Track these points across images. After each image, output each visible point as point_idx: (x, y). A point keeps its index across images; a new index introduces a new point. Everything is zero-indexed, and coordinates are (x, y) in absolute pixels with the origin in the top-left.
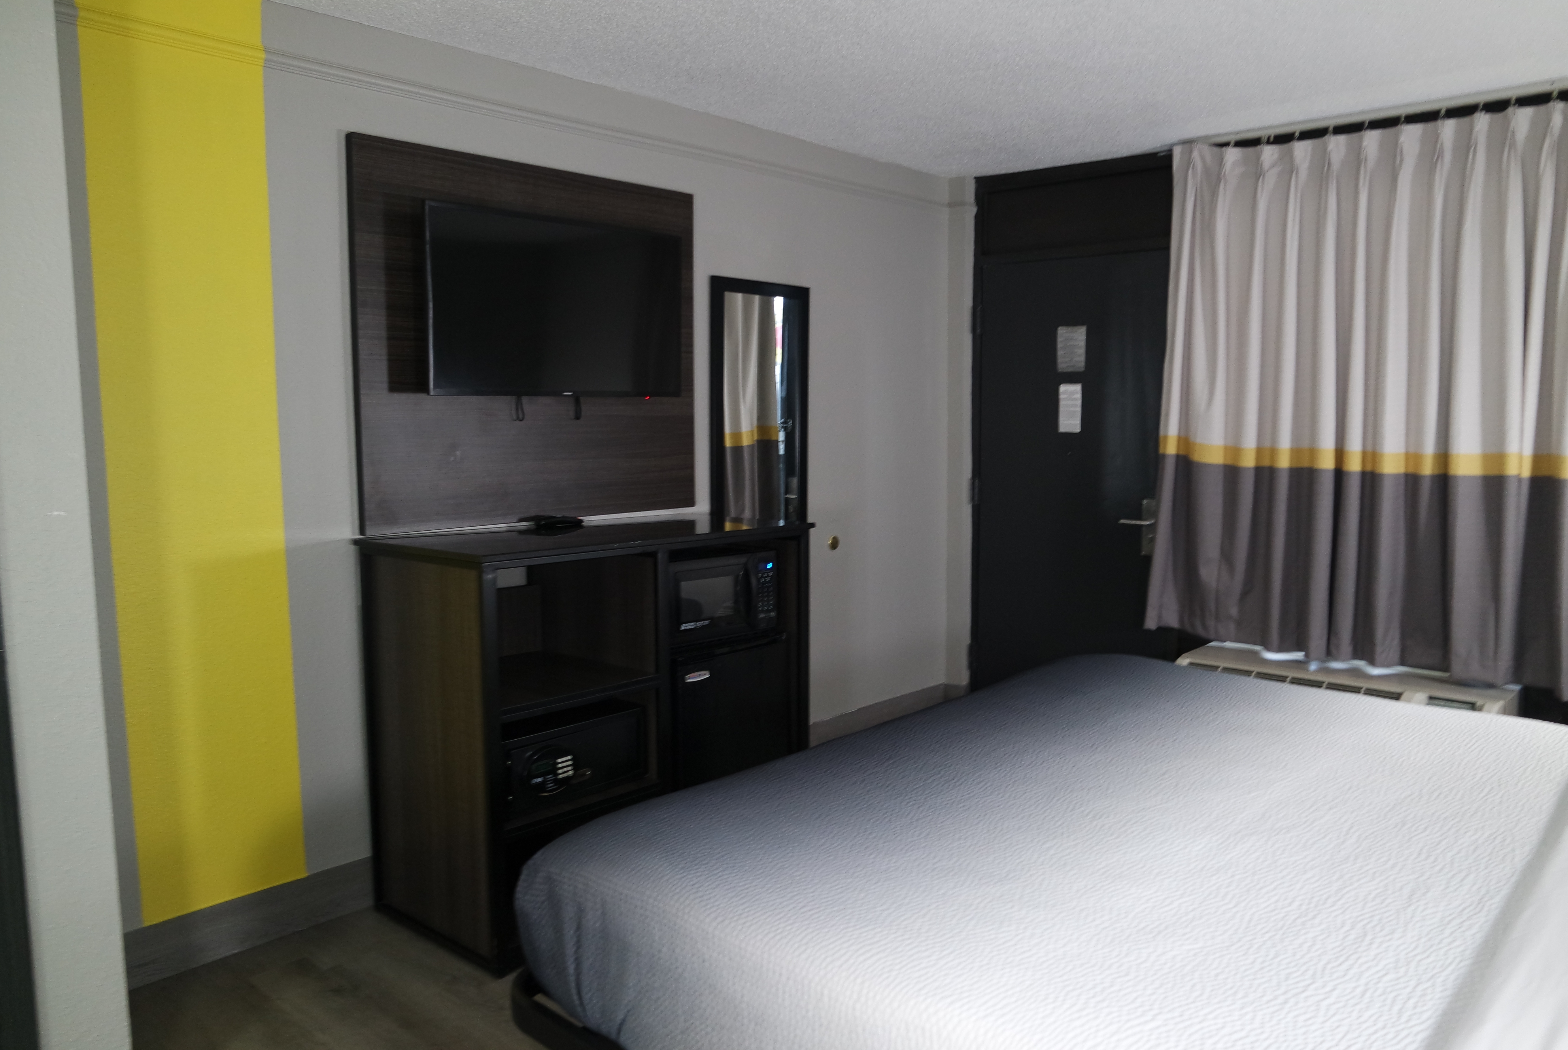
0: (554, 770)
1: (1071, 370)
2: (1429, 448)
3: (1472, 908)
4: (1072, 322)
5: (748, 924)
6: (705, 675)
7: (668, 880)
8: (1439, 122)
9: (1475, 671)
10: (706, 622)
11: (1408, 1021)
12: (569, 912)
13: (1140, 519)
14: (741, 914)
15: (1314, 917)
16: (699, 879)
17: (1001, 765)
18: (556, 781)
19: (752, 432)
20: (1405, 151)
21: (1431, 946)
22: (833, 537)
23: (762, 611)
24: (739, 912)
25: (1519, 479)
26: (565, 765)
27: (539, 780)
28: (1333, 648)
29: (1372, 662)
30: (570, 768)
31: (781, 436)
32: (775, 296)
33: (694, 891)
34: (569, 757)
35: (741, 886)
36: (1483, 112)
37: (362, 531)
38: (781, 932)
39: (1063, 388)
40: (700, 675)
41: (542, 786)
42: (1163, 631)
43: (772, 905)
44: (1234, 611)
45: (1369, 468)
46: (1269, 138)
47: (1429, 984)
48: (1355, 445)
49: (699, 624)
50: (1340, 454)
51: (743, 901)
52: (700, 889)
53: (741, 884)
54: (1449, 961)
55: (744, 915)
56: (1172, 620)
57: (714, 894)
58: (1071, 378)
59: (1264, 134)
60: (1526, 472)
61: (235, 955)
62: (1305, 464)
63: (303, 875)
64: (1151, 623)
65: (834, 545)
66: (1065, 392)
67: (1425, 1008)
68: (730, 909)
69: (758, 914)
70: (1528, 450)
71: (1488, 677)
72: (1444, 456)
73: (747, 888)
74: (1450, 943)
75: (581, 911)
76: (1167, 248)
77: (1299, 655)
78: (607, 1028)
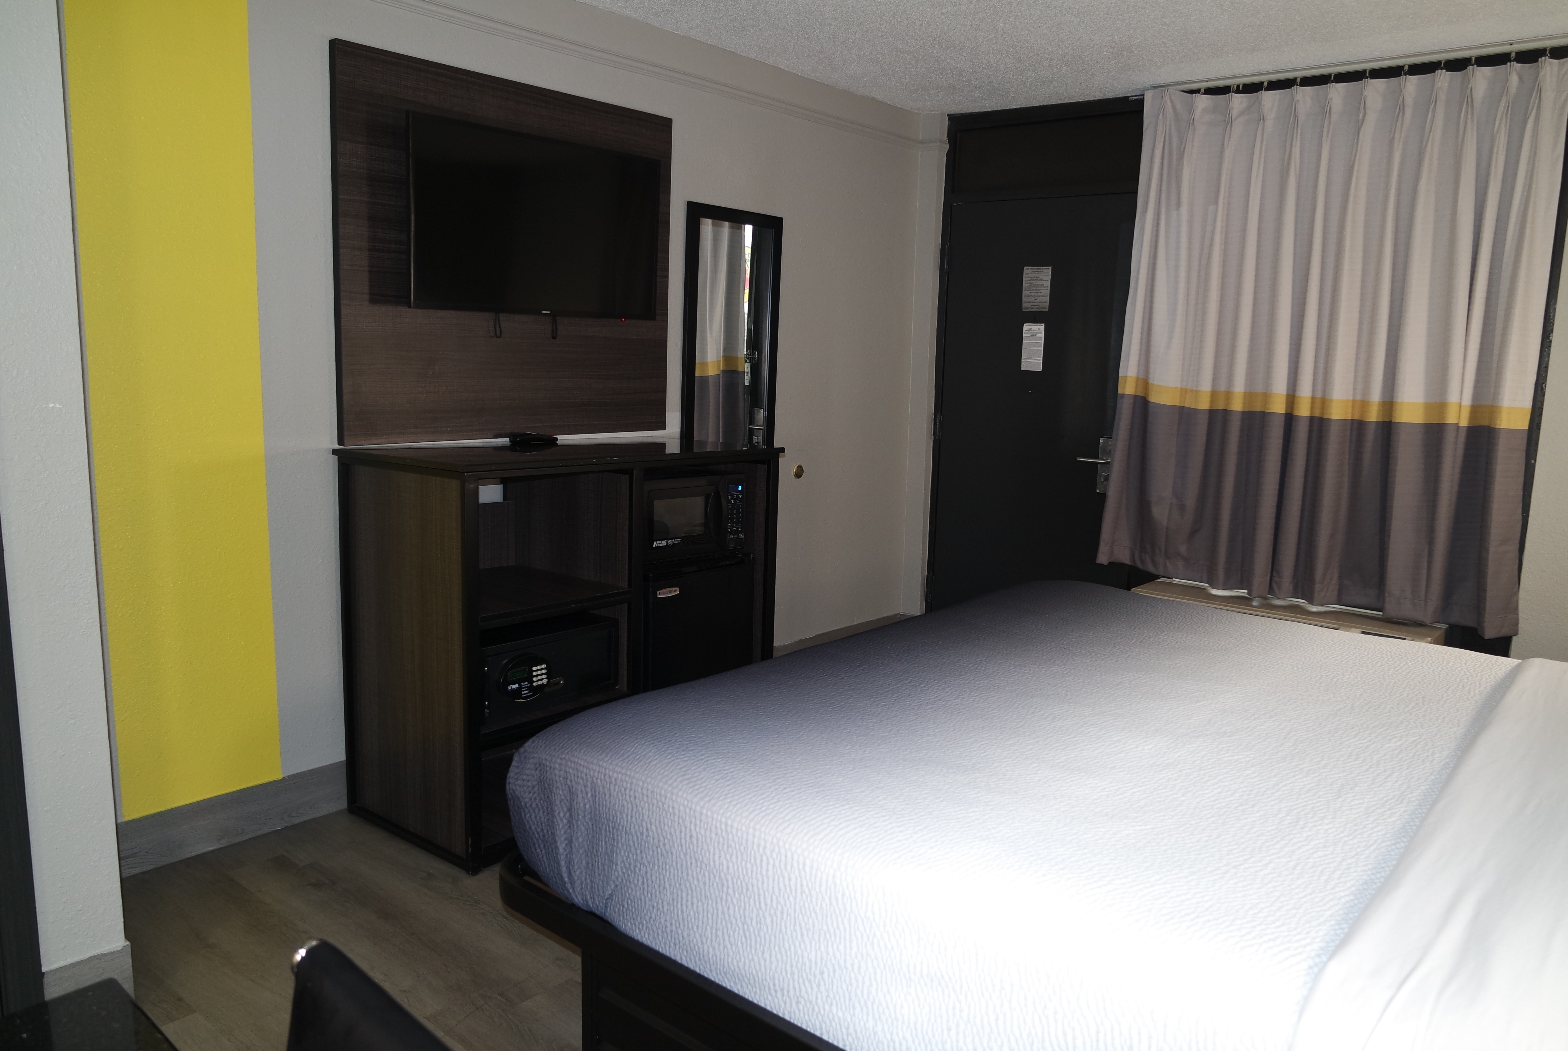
0: (530, 678)
1: (1035, 309)
2: (1376, 396)
3: (1393, 800)
4: (1038, 263)
5: (734, 803)
6: (676, 591)
7: (656, 764)
8: (1403, 77)
9: (1407, 610)
10: (677, 541)
11: (1333, 888)
12: (560, 794)
13: (1097, 458)
14: (727, 795)
15: (1253, 806)
16: (686, 763)
17: (965, 674)
18: (531, 688)
19: (718, 362)
20: (1368, 105)
21: (1356, 830)
22: (797, 465)
23: (732, 532)
24: (725, 793)
25: (1457, 426)
26: (540, 674)
27: (516, 686)
28: (1275, 586)
29: (1311, 601)
30: (544, 676)
31: (747, 367)
32: (745, 224)
33: (682, 773)
34: (544, 666)
35: (726, 770)
36: (1444, 71)
37: (341, 441)
38: (766, 810)
39: (1026, 327)
40: (670, 592)
41: (517, 693)
42: (1115, 566)
43: (756, 787)
44: (1183, 549)
45: (1317, 414)
46: (1238, 86)
47: (1353, 860)
48: (1305, 391)
49: (670, 542)
50: (1292, 399)
51: (728, 783)
52: (688, 772)
53: (726, 768)
54: (1371, 842)
55: (730, 795)
56: (1124, 556)
57: (701, 776)
58: (1035, 317)
59: (1233, 82)
60: (1464, 422)
61: (212, 851)
62: (1258, 408)
63: (279, 776)
64: (1103, 558)
65: (799, 474)
66: (1027, 332)
67: (1349, 878)
68: (717, 790)
69: (743, 794)
70: (1467, 401)
71: (1418, 616)
72: (1389, 404)
73: (732, 772)
74: (1372, 829)
75: (572, 793)
76: (1135, 192)
77: (1243, 592)
78: (595, 904)
